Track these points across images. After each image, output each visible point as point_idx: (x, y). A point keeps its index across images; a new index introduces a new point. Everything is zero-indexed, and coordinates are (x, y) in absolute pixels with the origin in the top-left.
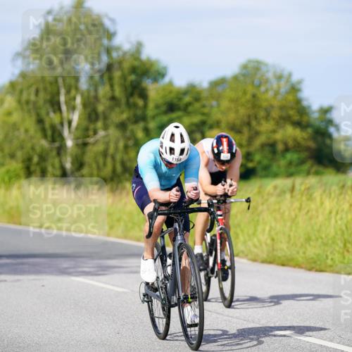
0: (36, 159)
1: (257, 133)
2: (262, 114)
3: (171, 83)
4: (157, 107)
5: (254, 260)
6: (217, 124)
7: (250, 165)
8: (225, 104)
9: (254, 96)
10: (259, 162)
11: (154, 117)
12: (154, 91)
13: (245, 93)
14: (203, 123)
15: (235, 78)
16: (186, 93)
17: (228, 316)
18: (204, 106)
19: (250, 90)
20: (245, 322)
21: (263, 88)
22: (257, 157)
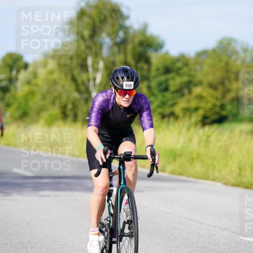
0: (70, 106)
1: (229, 91)
2: (233, 76)
3: (167, 53)
4: (158, 69)
5: (226, 184)
6: (200, 83)
7: (224, 113)
8: (206, 68)
9: (227, 63)
10: (231, 111)
11: (155, 77)
12: (155, 58)
13: (220, 61)
14: (190, 82)
15: (214, 51)
16: (178, 60)
17: (207, 225)
18: (191, 70)
19: (224, 59)
20: (220, 230)
21: (233, 58)
22: (229, 108)
